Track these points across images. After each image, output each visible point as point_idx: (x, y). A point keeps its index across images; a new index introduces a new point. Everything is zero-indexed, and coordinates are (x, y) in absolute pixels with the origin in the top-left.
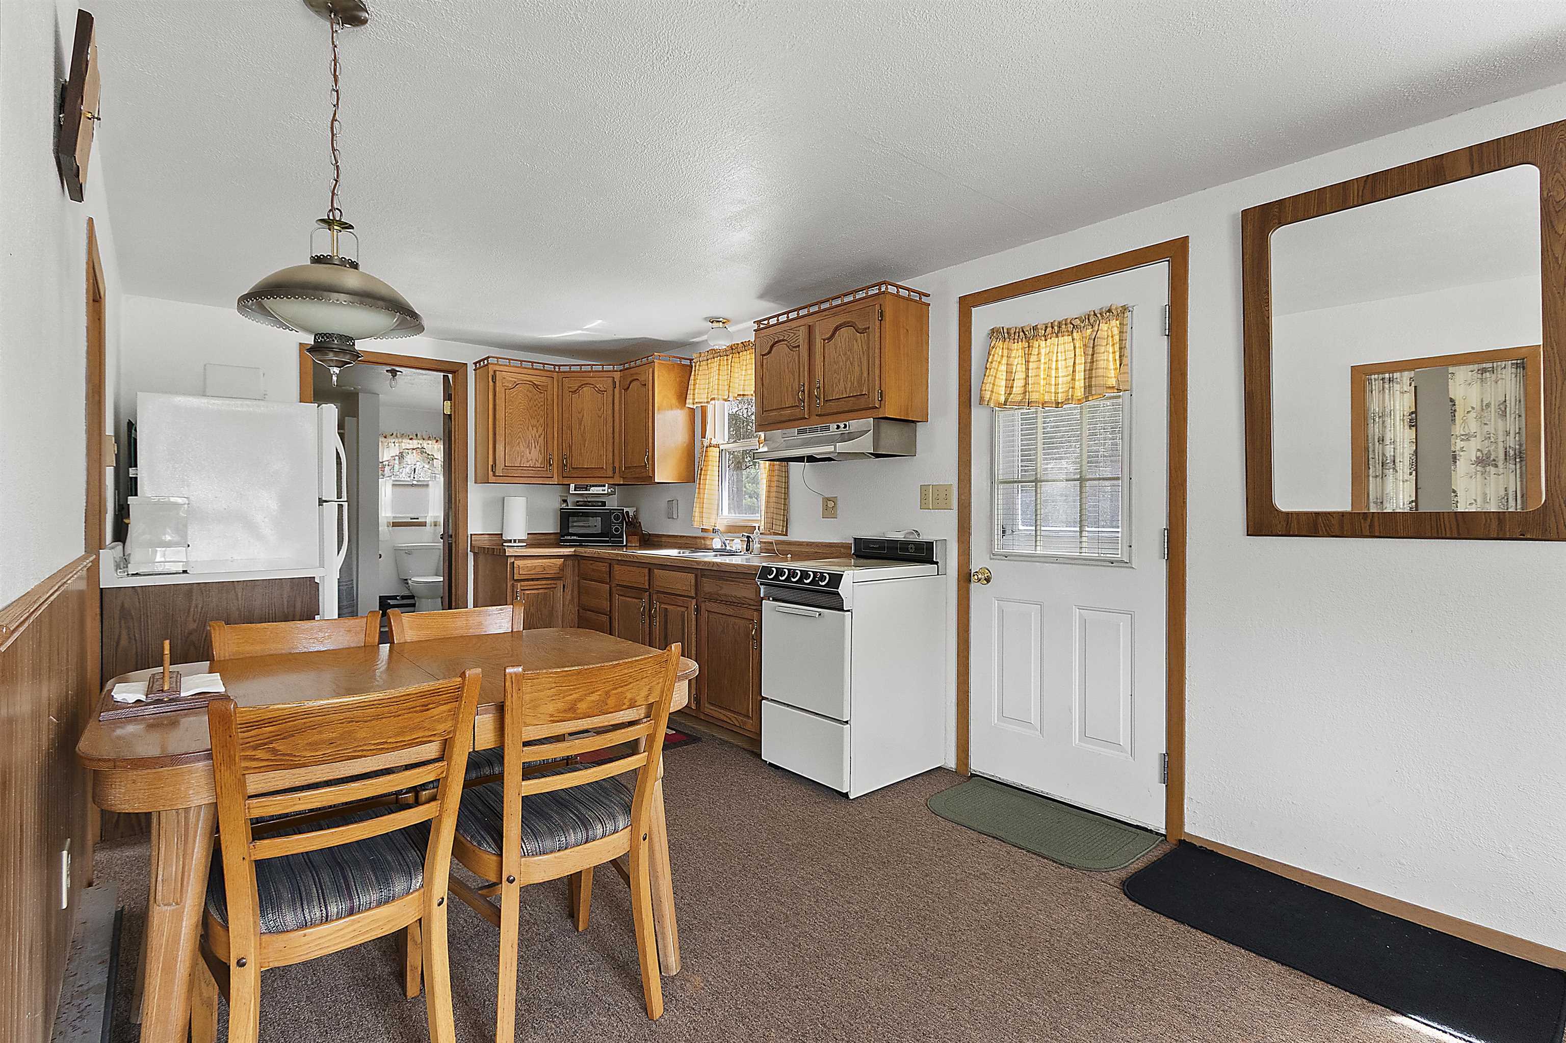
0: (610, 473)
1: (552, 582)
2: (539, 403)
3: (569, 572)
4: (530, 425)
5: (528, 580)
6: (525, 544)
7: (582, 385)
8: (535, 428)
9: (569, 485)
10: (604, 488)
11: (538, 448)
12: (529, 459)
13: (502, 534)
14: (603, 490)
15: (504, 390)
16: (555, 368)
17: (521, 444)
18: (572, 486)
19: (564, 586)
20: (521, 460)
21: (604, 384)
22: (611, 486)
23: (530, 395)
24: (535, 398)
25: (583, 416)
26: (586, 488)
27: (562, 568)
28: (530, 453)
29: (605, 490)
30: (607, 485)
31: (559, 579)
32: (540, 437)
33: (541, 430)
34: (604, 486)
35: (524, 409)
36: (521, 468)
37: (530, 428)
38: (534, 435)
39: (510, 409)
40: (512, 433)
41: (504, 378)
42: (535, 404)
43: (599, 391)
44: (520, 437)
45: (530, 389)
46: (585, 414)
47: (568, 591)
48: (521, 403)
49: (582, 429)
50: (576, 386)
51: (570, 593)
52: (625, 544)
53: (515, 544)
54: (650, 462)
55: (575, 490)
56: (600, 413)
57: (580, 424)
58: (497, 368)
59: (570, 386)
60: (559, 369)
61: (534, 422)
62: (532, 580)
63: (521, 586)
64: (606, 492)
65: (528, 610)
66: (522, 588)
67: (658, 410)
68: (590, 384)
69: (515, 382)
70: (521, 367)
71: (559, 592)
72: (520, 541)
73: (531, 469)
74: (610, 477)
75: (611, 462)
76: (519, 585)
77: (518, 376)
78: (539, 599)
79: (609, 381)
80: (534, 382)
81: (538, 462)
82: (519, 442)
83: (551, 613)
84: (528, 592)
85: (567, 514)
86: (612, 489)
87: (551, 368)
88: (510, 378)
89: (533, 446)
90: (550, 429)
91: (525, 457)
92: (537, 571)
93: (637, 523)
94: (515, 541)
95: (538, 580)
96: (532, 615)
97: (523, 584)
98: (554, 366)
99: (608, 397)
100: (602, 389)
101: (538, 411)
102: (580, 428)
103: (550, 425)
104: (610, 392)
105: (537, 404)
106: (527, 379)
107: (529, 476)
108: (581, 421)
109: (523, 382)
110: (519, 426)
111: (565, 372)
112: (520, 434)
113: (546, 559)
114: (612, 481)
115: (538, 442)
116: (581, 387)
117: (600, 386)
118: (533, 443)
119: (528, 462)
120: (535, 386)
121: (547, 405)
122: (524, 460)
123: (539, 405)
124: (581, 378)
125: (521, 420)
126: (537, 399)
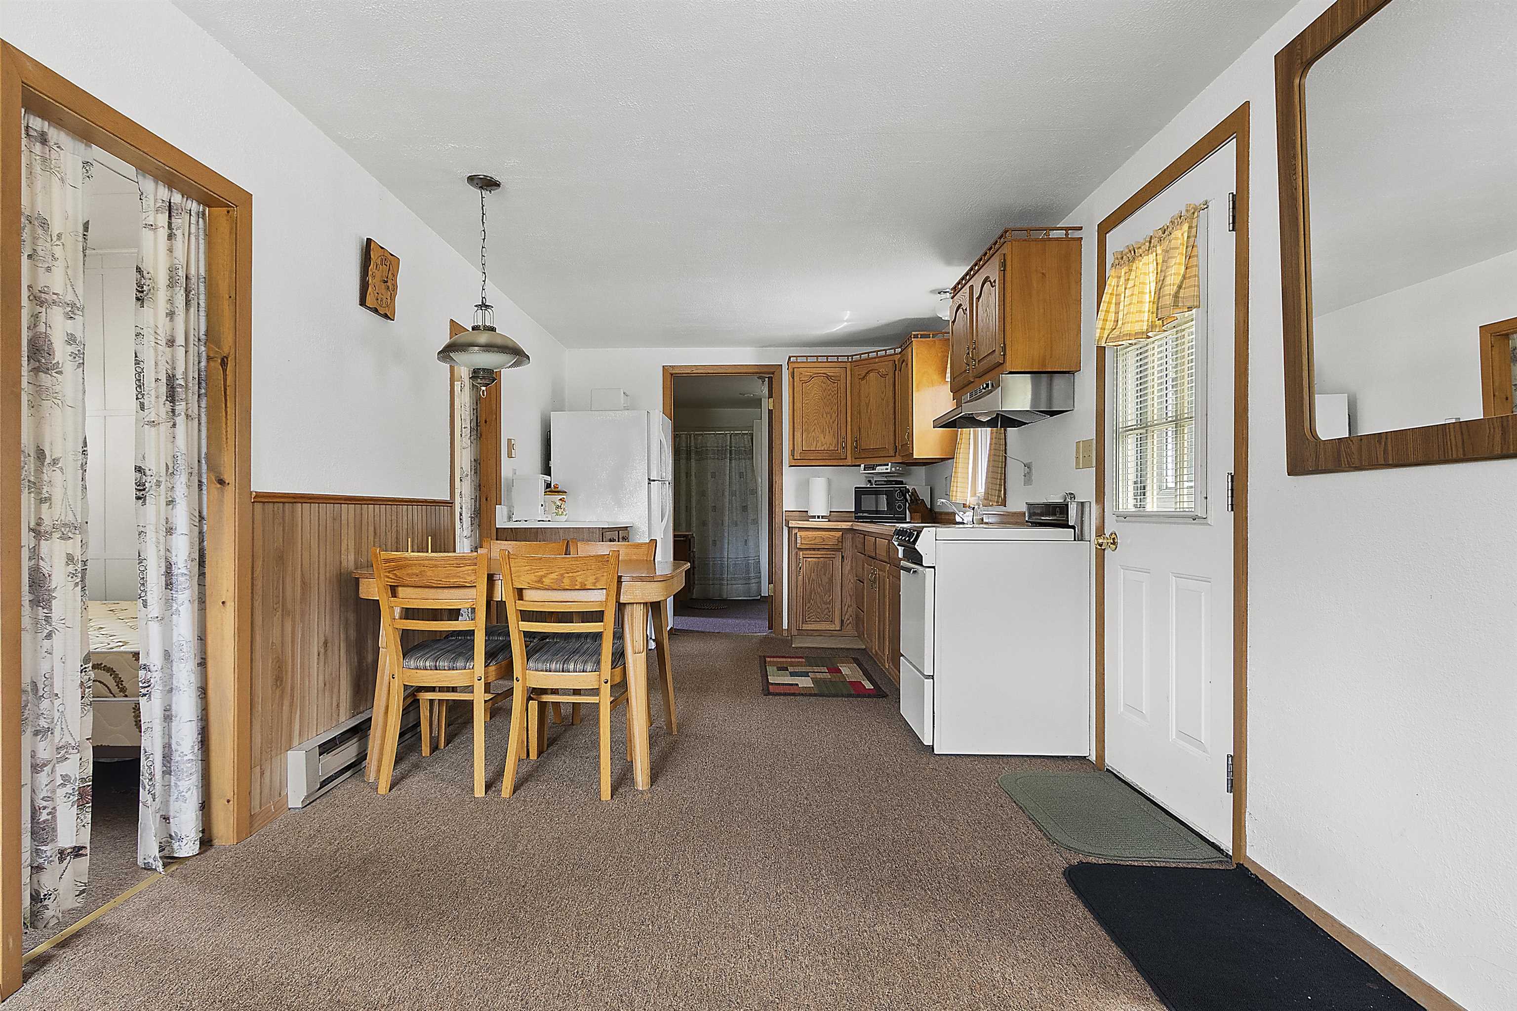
0: (892, 453)
1: (832, 552)
2: (833, 392)
3: (848, 544)
4: (824, 412)
5: (809, 549)
6: (827, 520)
7: (869, 371)
8: (829, 416)
9: (860, 466)
10: (887, 467)
11: (831, 432)
12: (823, 443)
13: (808, 511)
14: (886, 469)
15: (801, 383)
16: (848, 359)
18: (863, 466)
19: (843, 557)
20: (816, 444)
21: (886, 368)
22: (895, 464)
23: (824, 386)
24: (829, 388)
25: (870, 400)
26: (873, 467)
27: (841, 540)
28: (824, 438)
29: (888, 469)
30: (890, 464)
31: (838, 550)
32: (833, 422)
33: (834, 416)
34: (888, 465)
35: (819, 399)
36: (817, 452)
37: (825, 415)
38: (828, 422)
39: (806, 400)
40: (808, 421)
41: (802, 374)
42: (829, 393)
43: (883, 376)
44: (815, 424)
45: (824, 380)
46: (871, 398)
47: (847, 562)
48: (815, 394)
49: (869, 414)
50: (863, 373)
51: (850, 562)
53: (818, 520)
54: (911, 439)
55: (864, 470)
56: (883, 396)
57: (867, 408)
58: (796, 365)
59: (859, 373)
60: (852, 359)
61: (828, 409)
62: (814, 549)
63: (803, 554)
64: (889, 471)
65: (809, 576)
66: (804, 556)
67: (917, 387)
68: (875, 370)
69: (811, 376)
70: (818, 362)
71: (838, 562)
72: (823, 517)
73: (825, 452)
74: (893, 456)
75: (892, 441)
76: (801, 553)
77: (815, 371)
78: (819, 567)
79: (891, 364)
80: (829, 374)
81: (833, 445)
82: (815, 429)
83: (831, 580)
84: (809, 559)
85: (859, 493)
86: (898, 468)
87: (845, 359)
88: (807, 372)
89: (828, 431)
90: (843, 415)
91: (820, 442)
92: (817, 541)
93: (917, 500)
94: (818, 517)
95: (818, 549)
96: (813, 580)
97: (805, 552)
98: (848, 356)
99: (889, 378)
100: (885, 373)
101: (832, 399)
102: (867, 412)
103: (844, 411)
104: (891, 375)
105: (831, 393)
106: (822, 372)
107: (824, 458)
108: (868, 405)
109: (817, 375)
110: (815, 414)
111: (856, 361)
112: (815, 421)
113: (826, 531)
114: (894, 460)
115: (832, 428)
116: (868, 373)
117: (883, 371)
118: (827, 428)
119: (822, 445)
120: (828, 377)
121: (840, 393)
122: (820, 444)
123: (833, 394)
124: (868, 365)
125: (816, 409)
126: (831, 389)
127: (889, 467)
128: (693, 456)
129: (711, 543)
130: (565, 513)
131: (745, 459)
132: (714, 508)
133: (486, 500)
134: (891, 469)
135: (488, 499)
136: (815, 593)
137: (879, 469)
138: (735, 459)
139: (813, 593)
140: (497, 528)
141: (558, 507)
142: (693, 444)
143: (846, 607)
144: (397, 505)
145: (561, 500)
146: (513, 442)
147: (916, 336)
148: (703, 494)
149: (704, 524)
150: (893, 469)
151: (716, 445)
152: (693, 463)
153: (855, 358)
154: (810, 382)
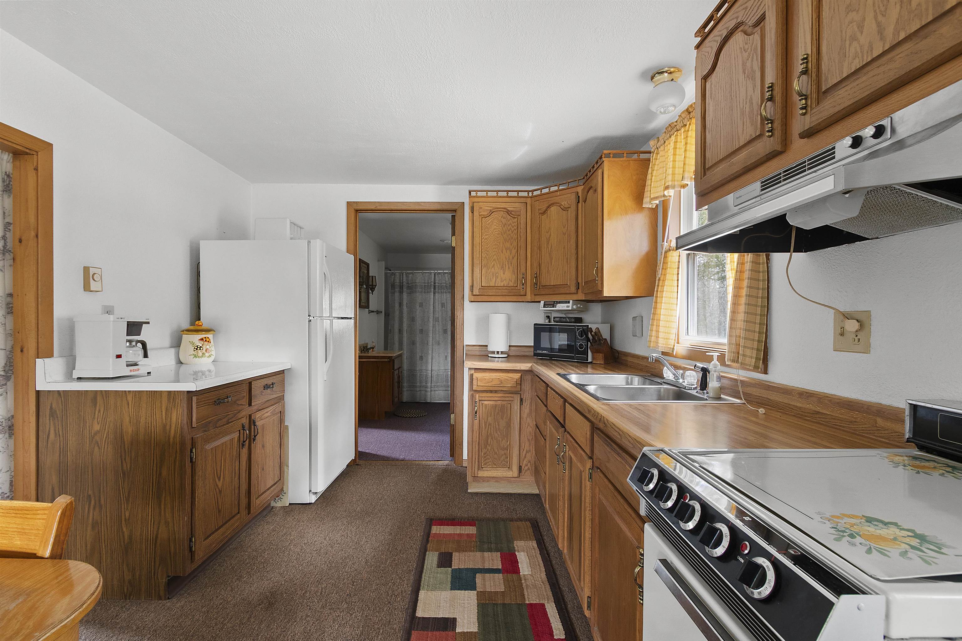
0: (573, 289)
1: (510, 395)
2: (513, 227)
3: (527, 386)
4: (504, 248)
5: (486, 391)
6: (505, 357)
7: (550, 206)
8: (508, 251)
9: (540, 302)
10: (568, 304)
11: (511, 268)
12: (503, 279)
13: (487, 346)
14: (567, 307)
15: (481, 218)
16: (528, 194)
17: (495, 266)
18: (542, 302)
19: (521, 400)
20: (496, 281)
21: (568, 199)
22: (576, 301)
23: (504, 221)
24: (509, 223)
25: (550, 235)
26: (553, 305)
27: (520, 382)
28: (504, 274)
29: (569, 306)
30: (571, 301)
31: (516, 393)
32: (513, 258)
33: (514, 251)
34: (569, 302)
35: (498, 234)
36: (496, 288)
37: (504, 251)
38: (507, 257)
39: (484, 236)
40: (488, 257)
41: (481, 208)
42: (509, 228)
43: (565, 209)
44: (494, 260)
45: (504, 215)
46: (552, 233)
47: (526, 405)
48: (495, 229)
49: (549, 249)
50: (544, 207)
51: (528, 405)
52: (590, 360)
53: (497, 356)
54: (600, 275)
55: (544, 307)
56: (565, 230)
57: (548, 243)
58: (478, 200)
59: (539, 208)
60: (533, 194)
61: (508, 245)
62: (491, 392)
63: (479, 397)
64: (570, 308)
65: (486, 420)
66: (481, 399)
67: (609, 214)
68: (556, 203)
69: (491, 211)
70: (497, 197)
71: (516, 406)
72: (502, 353)
73: (504, 288)
74: (574, 293)
75: (574, 277)
76: (477, 395)
77: (494, 205)
78: (497, 409)
79: (573, 196)
80: (508, 209)
81: (513, 281)
82: (494, 264)
83: (509, 425)
84: (486, 402)
85: (538, 329)
86: (579, 306)
87: (525, 194)
88: (487, 207)
89: (507, 266)
90: (522, 252)
91: (499, 278)
92: (493, 383)
93: (600, 340)
94: (498, 352)
95: (496, 392)
96: (490, 424)
97: (481, 395)
98: (528, 191)
99: (571, 213)
100: (567, 206)
101: (512, 235)
102: (548, 247)
103: (523, 245)
104: (574, 207)
105: (510, 229)
106: (502, 206)
107: (504, 294)
108: (548, 240)
109: (497, 210)
110: (494, 250)
111: (536, 196)
112: (495, 257)
113: (503, 372)
114: (576, 297)
115: (511, 264)
116: (549, 207)
117: (565, 203)
118: (507, 264)
119: (502, 281)
120: (508, 212)
121: (520, 228)
122: (499, 280)
123: (513, 229)
124: (549, 199)
125: (495, 245)
126: (510, 224)
127: (570, 304)
128: (405, 290)
129: (418, 358)
130: (207, 354)
131: (446, 293)
132: (421, 331)
133: (22, 351)
134: (572, 307)
135: (25, 350)
136: (492, 438)
137: (560, 307)
138: (438, 293)
139: (490, 438)
140: (38, 392)
141: (197, 348)
142: (404, 280)
143: (525, 452)
145: (202, 339)
146: (92, 271)
147: (608, 156)
148: (412, 320)
149: (413, 343)
150: (575, 307)
151: (423, 281)
152: (405, 295)
153: (535, 193)
154: (490, 217)
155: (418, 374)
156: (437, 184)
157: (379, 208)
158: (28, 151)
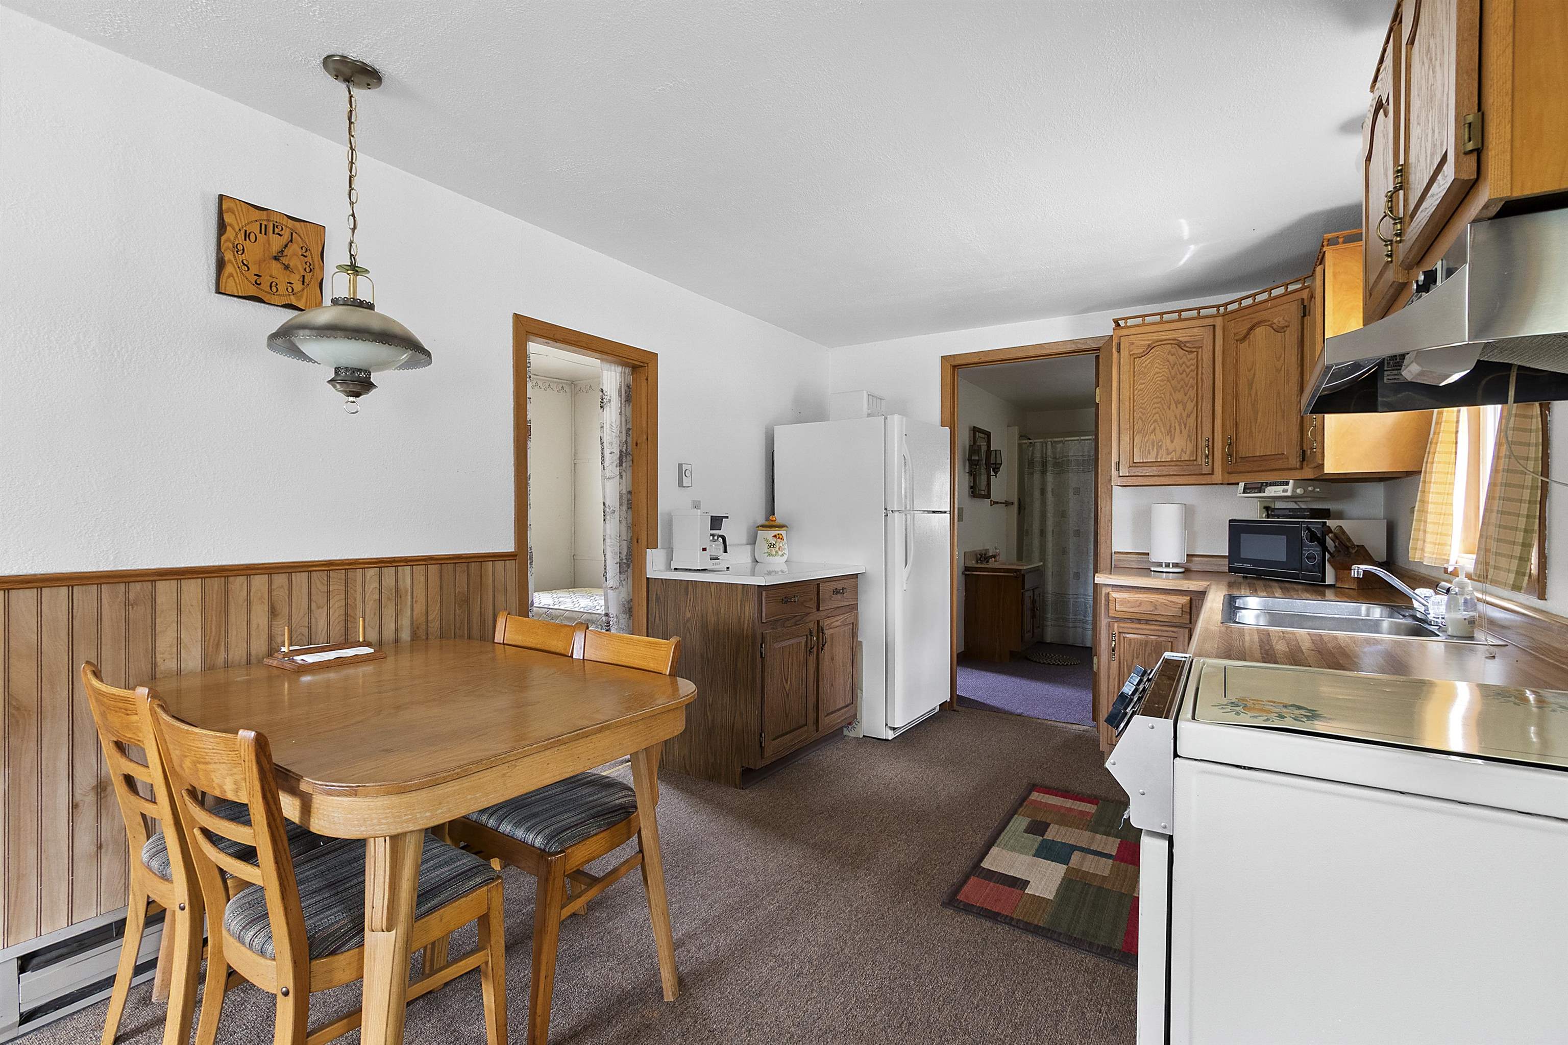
0: (1294, 461)
1: (1171, 629)
2: (1188, 367)
4: (1172, 400)
5: (1131, 620)
6: (1182, 570)
7: (1254, 326)
8: (1180, 406)
9: (1238, 484)
10: (1286, 487)
11: (1185, 432)
12: (1170, 451)
13: (1150, 554)
14: (1284, 491)
15: (1132, 359)
16: (1218, 310)
17: (1157, 431)
18: (1242, 485)
20: (1157, 453)
21: (1284, 313)
22: (1299, 482)
23: (1172, 359)
24: (1181, 362)
25: (1254, 374)
26: (1261, 488)
27: (1188, 610)
28: (1172, 442)
29: (1288, 491)
30: (1291, 482)
31: (1182, 625)
32: (1188, 416)
33: (1190, 406)
34: (1287, 484)
35: (1162, 381)
36: (1158, 464)
37: (1173, 406)
38: (1178, 416)
39: (1140, 384)
40: (1143, 417)
41: (1133, 344)
42: (1181, 369)
43: (1280, 330)
44: (1155, 421)
45: (1173, 350)
46: (1257, 371)
48: (1157, 373)
49: (1253, 396)
50: (1244, 330)
52: (1330, 582)
53: (1166, 570)
55: (1245, 492)
56: (1279, 364)
57: (1251, 388)
58: (1125, 332)
59: (1239, 331)
60: (1226, 309)
61: (1179, 396)
62: (1139, 621)
63: (1119, 627)
64: (1289, 494)
65: (1130, 663)
66: (1121, 631)
68: (1265, 321)
69: (1149, 346)
70: (1162, 322)
71: (1181, 646)
72: (1176, 565)
73: (1173, 464)
74: (1292, 471)
75: (1295, 441)
76: (1116, 625)
77: (1155, 337)
78: (1148, 650)
79: (1294, 307)
80: (1180, 339)
81: (1188, 452)
82: (1155, 429)
84: (1130, 637)
85: (1238, 529)
86: (1310, 489)
87: (1213, 311)
88: (1141, 342)
89: (1178, 430)
90: (1206, 406)
91: (1164, 448)
92: (1143, 608)
93: (1347, 548)
94: (1167, 565)
95: (1147, 622)
97: (1122, 625)
98: (1218, 307)
99: (1291, 336)
100: (1283, 323)
101: (1186, 380)
102: (1250, 394)
103: (1208, 395)
104: (1294, 325)
105: (1184, 371)
106: (1168, 337)
107: (1171, 473)
108: (1251, 384)
109: (1161, 343)
110: (1156, 405)
111: (1232, 312)
112: (1157, 416)
113: (1161, 593)
114: (1299, 475)
115: (1185, 425)
116: (1252, 329)
117: (1278, 320)
118: (1177, 427)
119: (1168, 454)
120: (1180, 345)
121: (1202, 367)
122: (1163, 452)
123: (1188, 370)
124: (1253, 316)
125: (1156, 398)
126: (1184, 362)
127: (1290, 487)
128: (1050, 468)
130: (780, 553)
133: (637, 542)
134: (1294, 491)
135: (639, 541)
137: (1271, 491)
140: (648, 579)
141: (772, 546)
142: (1049, 453)
144: (345, 569)
145: (775, 536)
146: (686, 467)
147: (1333, 242)
148: (1062, 515)
150: (1298, 491)
151: (1081, 454)
153: (1231, 308)
154: (1150, 355)
155: (1072, 601)
156: (1070, 315)
157: (983, 359)
158: (642, 364)
